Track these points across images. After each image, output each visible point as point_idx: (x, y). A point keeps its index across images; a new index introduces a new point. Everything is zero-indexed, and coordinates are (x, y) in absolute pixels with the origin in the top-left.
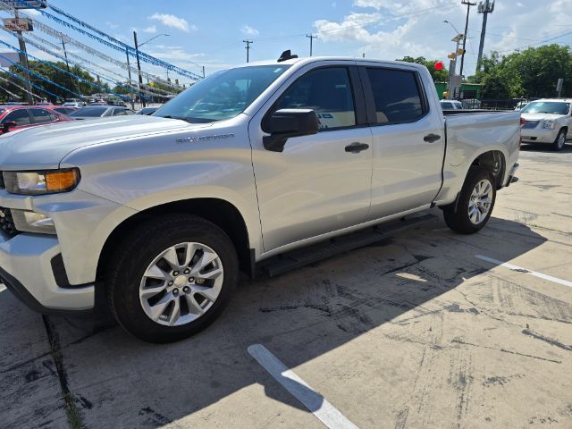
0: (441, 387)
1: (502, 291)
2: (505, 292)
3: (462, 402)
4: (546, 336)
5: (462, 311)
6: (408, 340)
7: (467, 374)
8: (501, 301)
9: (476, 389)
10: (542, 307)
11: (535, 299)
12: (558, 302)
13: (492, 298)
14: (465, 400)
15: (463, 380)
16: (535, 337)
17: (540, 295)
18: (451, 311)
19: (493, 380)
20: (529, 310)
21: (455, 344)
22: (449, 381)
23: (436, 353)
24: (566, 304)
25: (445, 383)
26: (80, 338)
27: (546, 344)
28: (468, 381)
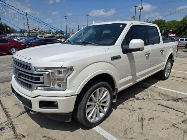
0: (136, 122)
1: (151, 93)
2: (152, 93)
3: (142, 126)
4: (164, 105)
5: (140, 99)
6: (125, 109)
7: (143, 117)
8: (151, 95)
9: (146, 121)
10: (163, 97)
11: (160, 95)
12: (167, 95)
13: (148, 95)
14: (143, 125)
15: (142, 119)
16: (161, 105)
17: (162, 93)
18: (137, 99)
19: (151, 119)
20: (159, 98)
21: (139, 109)
22: (138, 120)
23: (134, 112)
24: (169, 96)
25: (137, 121)
26: (18, 115)
27: (164, 107)
28: (144, 119)
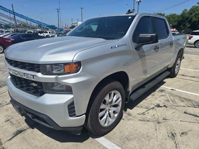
0: (166, 139)
1: (171, 97)
3: (176, 145)
4: (192, 114)
5: (161, 107)
6: (148, 121)
7: (173, 132)
8: (172, 101)
9: (178, 138)
10: (186, 102)
11: (183, 99)
12: (190, 100)
13: (169, 101)
14: (177, 144)
15: (173, 135)
16: (189, 114)
18: (158, 107)
19: (183, 133)
20: (182, 104)
21: (164, 120)
22: (168, 136)
23: (159, 125)
24: (193, 101)
25: (168, 138)
27: (193, 116)
28: (175, 135)
